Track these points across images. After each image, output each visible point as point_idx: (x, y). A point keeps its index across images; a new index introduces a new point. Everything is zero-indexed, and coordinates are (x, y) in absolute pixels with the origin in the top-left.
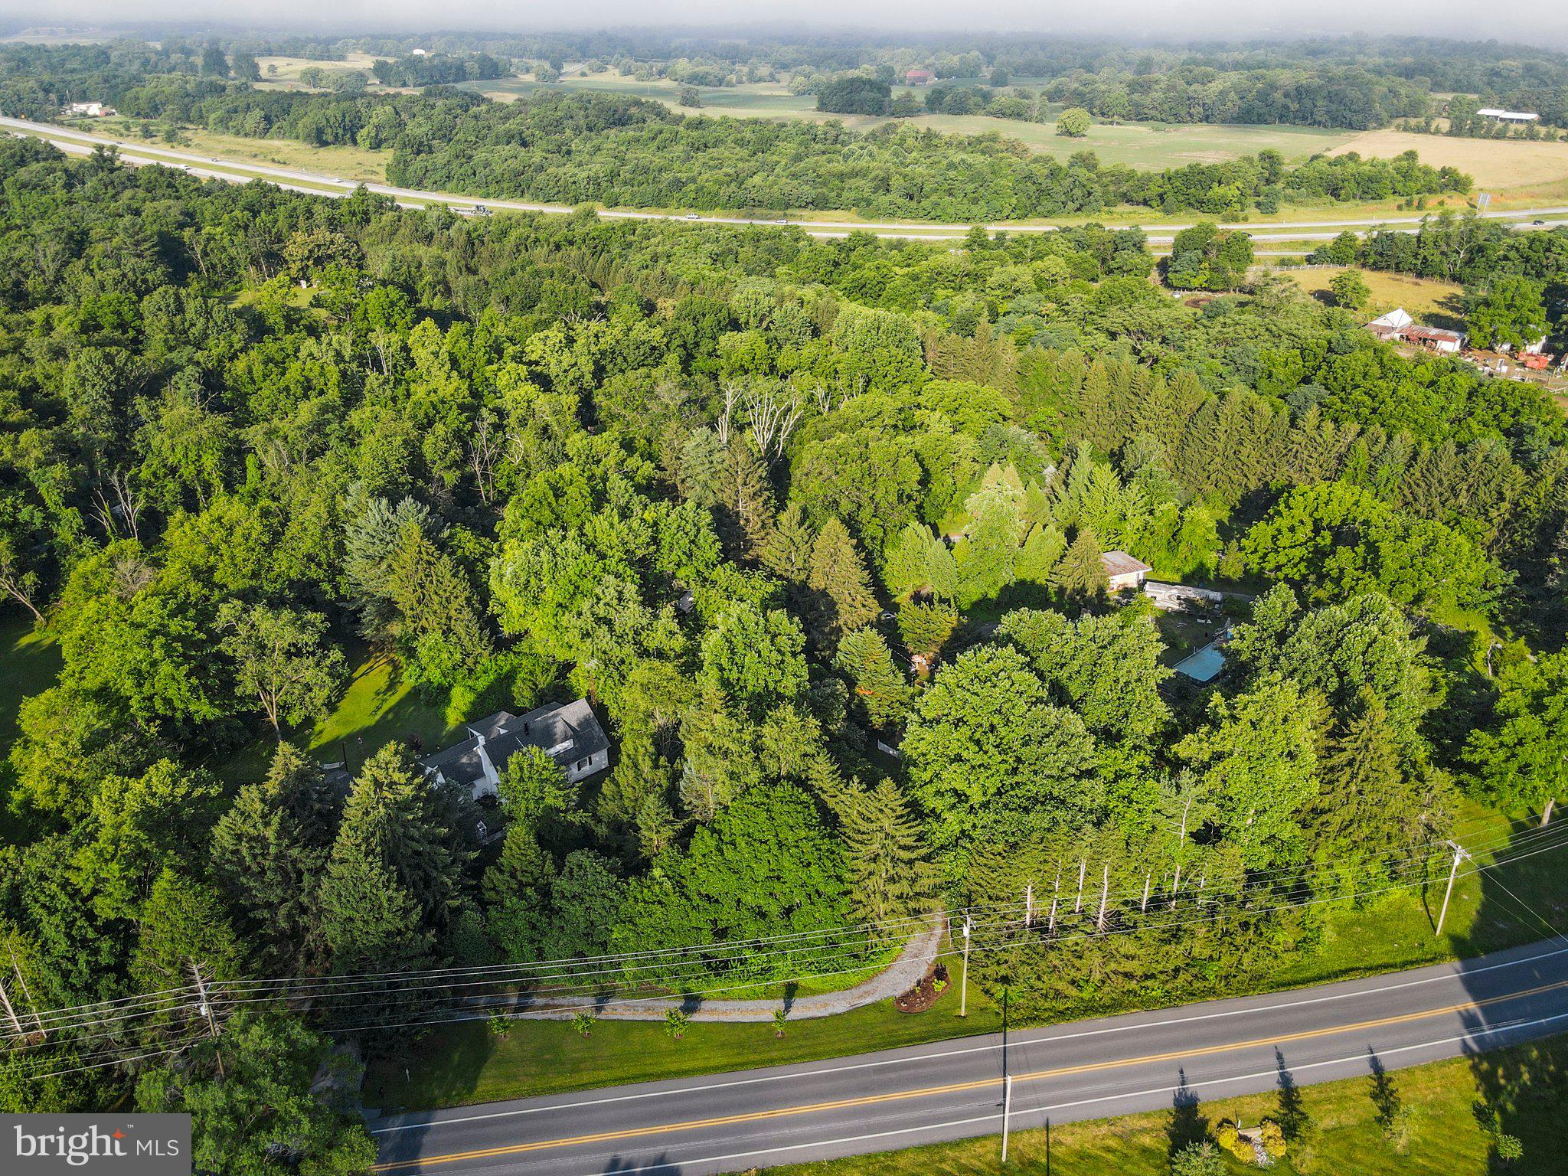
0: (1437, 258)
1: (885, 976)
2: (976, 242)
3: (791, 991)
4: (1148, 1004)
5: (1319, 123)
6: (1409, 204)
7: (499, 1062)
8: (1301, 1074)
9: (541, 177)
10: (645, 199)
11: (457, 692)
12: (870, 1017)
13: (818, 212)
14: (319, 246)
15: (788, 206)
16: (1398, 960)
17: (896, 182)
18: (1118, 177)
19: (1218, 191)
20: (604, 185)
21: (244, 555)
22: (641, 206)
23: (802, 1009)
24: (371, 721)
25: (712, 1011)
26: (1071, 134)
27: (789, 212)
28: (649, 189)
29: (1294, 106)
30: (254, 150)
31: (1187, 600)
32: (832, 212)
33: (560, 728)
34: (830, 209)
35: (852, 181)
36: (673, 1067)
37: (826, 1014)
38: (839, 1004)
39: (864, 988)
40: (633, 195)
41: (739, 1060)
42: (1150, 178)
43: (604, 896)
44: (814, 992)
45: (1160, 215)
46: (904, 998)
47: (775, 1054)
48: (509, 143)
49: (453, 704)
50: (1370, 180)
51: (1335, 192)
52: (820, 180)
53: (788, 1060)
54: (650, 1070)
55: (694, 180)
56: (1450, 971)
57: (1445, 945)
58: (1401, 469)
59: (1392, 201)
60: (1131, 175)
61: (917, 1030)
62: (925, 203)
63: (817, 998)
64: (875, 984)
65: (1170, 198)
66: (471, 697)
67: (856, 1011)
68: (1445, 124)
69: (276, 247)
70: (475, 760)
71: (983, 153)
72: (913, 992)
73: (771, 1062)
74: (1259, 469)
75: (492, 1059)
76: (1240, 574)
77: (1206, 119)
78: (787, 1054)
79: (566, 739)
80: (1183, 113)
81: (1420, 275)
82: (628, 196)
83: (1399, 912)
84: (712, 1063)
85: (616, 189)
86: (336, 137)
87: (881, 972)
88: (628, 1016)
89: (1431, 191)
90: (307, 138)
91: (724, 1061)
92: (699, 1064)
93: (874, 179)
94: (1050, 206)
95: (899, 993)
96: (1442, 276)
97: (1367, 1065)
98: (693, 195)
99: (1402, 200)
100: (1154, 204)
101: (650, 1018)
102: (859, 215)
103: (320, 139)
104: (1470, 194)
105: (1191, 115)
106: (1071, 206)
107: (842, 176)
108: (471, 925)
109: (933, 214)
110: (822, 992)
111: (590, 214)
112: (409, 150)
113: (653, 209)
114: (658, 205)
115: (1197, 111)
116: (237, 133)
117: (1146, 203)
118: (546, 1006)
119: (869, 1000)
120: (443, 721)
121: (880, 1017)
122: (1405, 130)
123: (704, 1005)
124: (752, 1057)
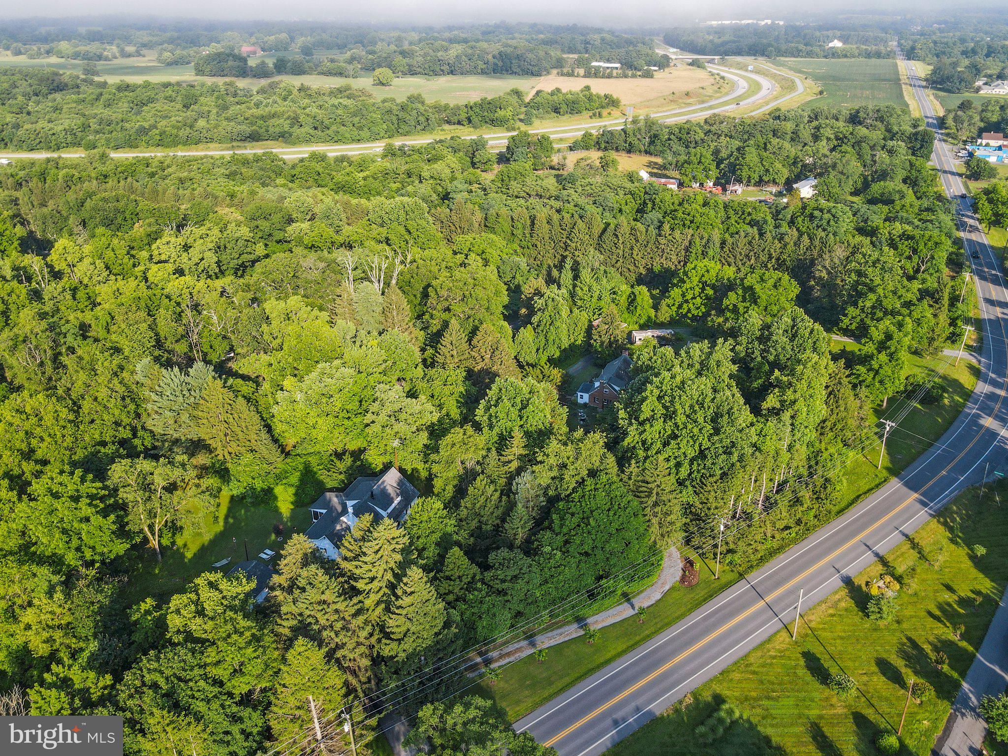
0: (637, 142)
2: (390, 153)
3: (627, 597)
4: (795, 541)
5: (516, 73)
6: (594, 115)
8: (880, 548)
11: (278, 490)
12: (675, 596)
16: (873, 485)
17: (303, 119)
18: (438, 108)
19: (501, 113)
23: (639, 604)
24: (220, 527)
25: (596, 622)
26: (383, 84)
27: (234, 144)
29: (500, 64)
31: (658, 337)
33: (390, 490)
35: (273, 120)
36: (602, 660)
37: (653, 602)
38: (655, 595)
41: (631, 643)
42: (458, 108)
44: (637, 593)
45: (472, 129)
46: (683, 579)
47: (647, 632)
49: (280, 498)
50: (573, 102)
51: (556, 110)
53: (656, 632)
54: (590, 666)
56: (895, 484)
57: (885, 473)
58: (719, 250)
59: (586, 114)
60: (446, 107)
61: (703, 593)
63: (643, 595)
65: (475, 119)
66: (292, 490)
67: (666, 595)
68: (582, 72)
70: (344, 526)
71: (349, 98)
72: (684, 575)
73: (648, 638)
74: (644, 261)
76: (668, 319)
77: (452, 73)
78: (653, 630)
80: (438, 69)
81: (629, 152)
82: (103, 142)
83: (857, 463)
84: (620, 649)
85: (92, 138)
87: (661, 571)
88: (553, 643)
89: (603, 107)
91: (624, 647)
92: (613, 653)
93: (288, 118)
94: (407, 129)
95: (678, 578)
96: (640, 151)
97: (900, 536)
99: (590, 113)
100: (465, 123)
101: (566, 639)
104: (621, 108)
105: (442, 71)
106: (419, 127)
113: (127, 149)
114: (131, 147)
115: (446, 68)
117: (459, 123)
118: (501, 657)
119: (667, 587)
120: (276, 510)
121: (679, 594)
122: (562, 75)
123: (589, 621)
124: (637, 638)
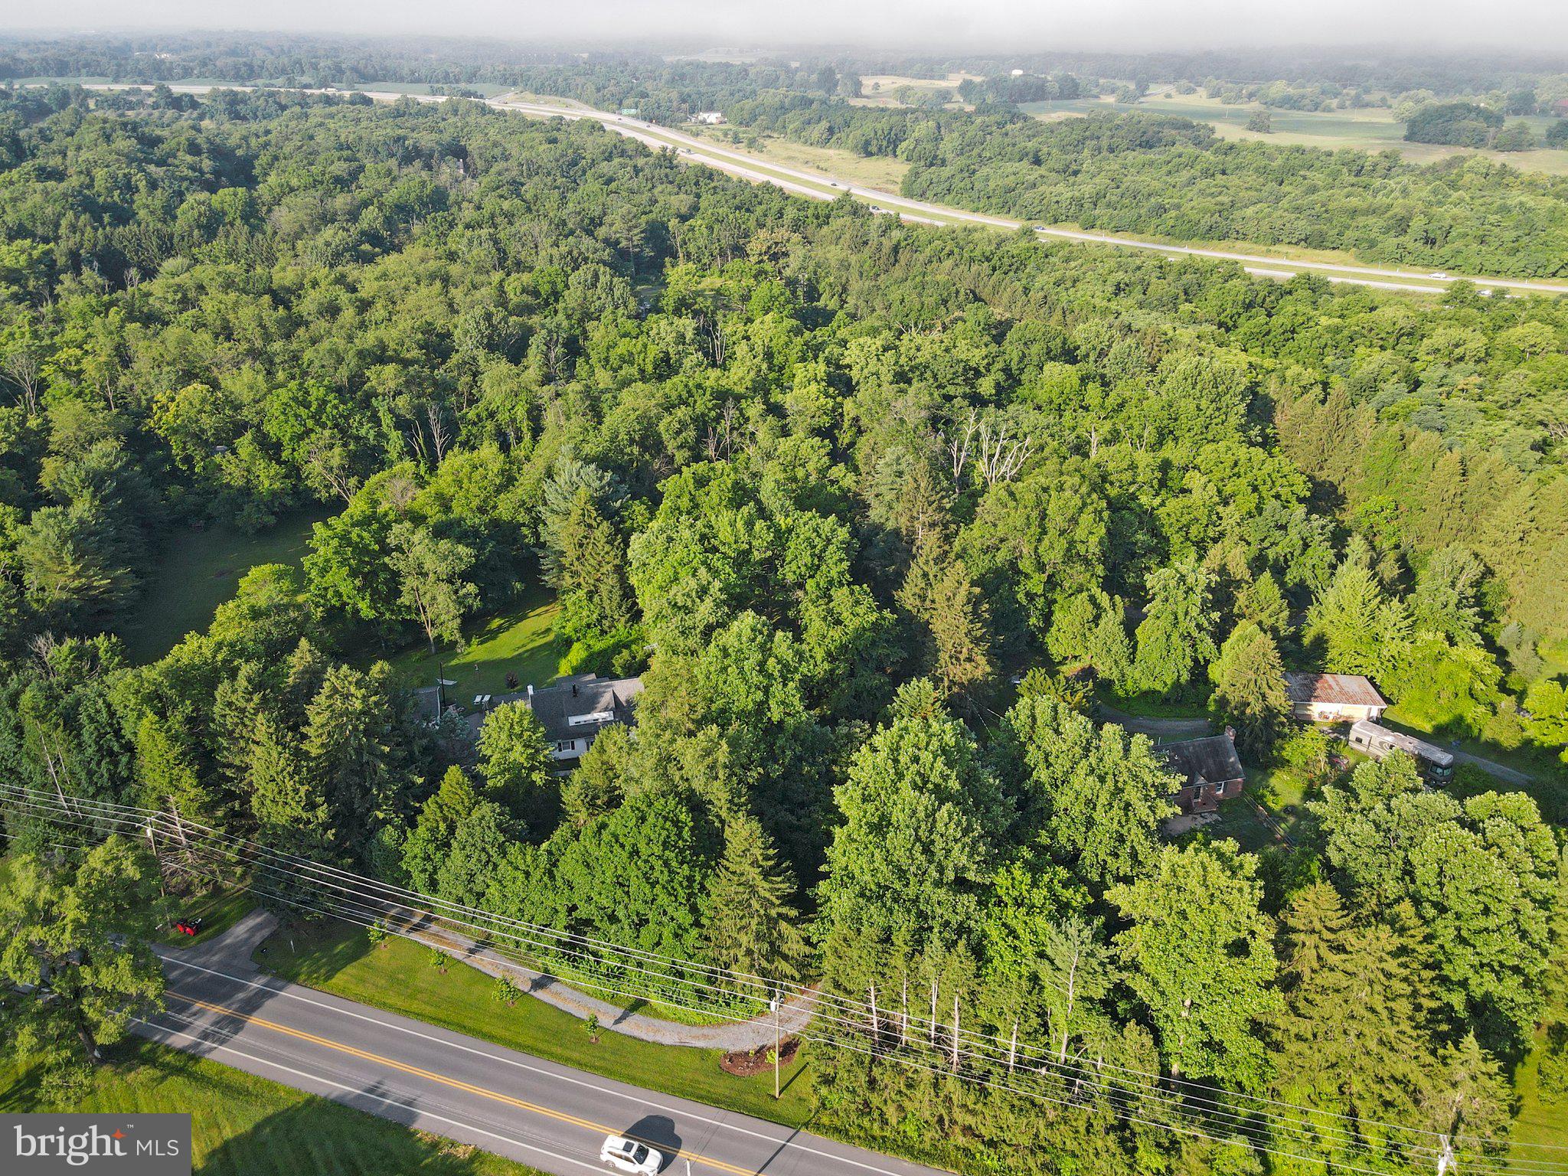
1: (735, 1028)
3: (638, 1005)
7: (366, 965)
9: (1029, 195)
10: (1123, 223)
11: (577, 648)
12: (686, 1060)
13: (1310, 251)
14: (777, 244)
15: (1277, 241)
17: (1417, 224)
20: (1086, 206)
21: (477, 491)
22: (1117, 230)
23: (636, 1026)
25: (557, 994)
27: (1277, 247)
28: (1129, 215)
30: (809, 158)
32: (1328, 252)
33: (606, 698)
34: (1326, 248)
35: (1363, 219)
37: (650, 1039)
38: (669, 1035)
39: (706, 1031)
40: (1111, 218)
43: (484, 849)
44: (658, 1015)
46: (732, 1057)
47: (575, 1056)
48: (1021, 160)
52: (1325, 214)
54: (468, 1023)
55: (1178, 207)
61: (717, 1090)
62: (1446, 250)
63: (656, 1022)
64: (719, 1031)
66: (584, 654)
67: (680, 1048)
69: (742, 241)
72: (747, 1053)
73: (567, 1061)
75: (362, 960)
78: (585, 1059)
79: (606, 709)
84: (520, 1040)
85: (1097, 212)
86: (880, 149)
87: (734, 1023)
90: (854, 149)
92: (508, 1035)
93: (1391, 218)
95: (733, 1049)
98: (1171, 222)
102: (1357, 257)
103: (866, 150)
107: (1354, 213)
108: (386, 838)
109: (1451, 263)
110: (666, 1018)
111: (1028, 233)
112: (922, 163)
113: (1128, 234)
114: (1134, 231)
116: (806, 142)
119: (700, 1044)
121: (697, 1063)
123: (554, 986)
124: (555, 1049)
